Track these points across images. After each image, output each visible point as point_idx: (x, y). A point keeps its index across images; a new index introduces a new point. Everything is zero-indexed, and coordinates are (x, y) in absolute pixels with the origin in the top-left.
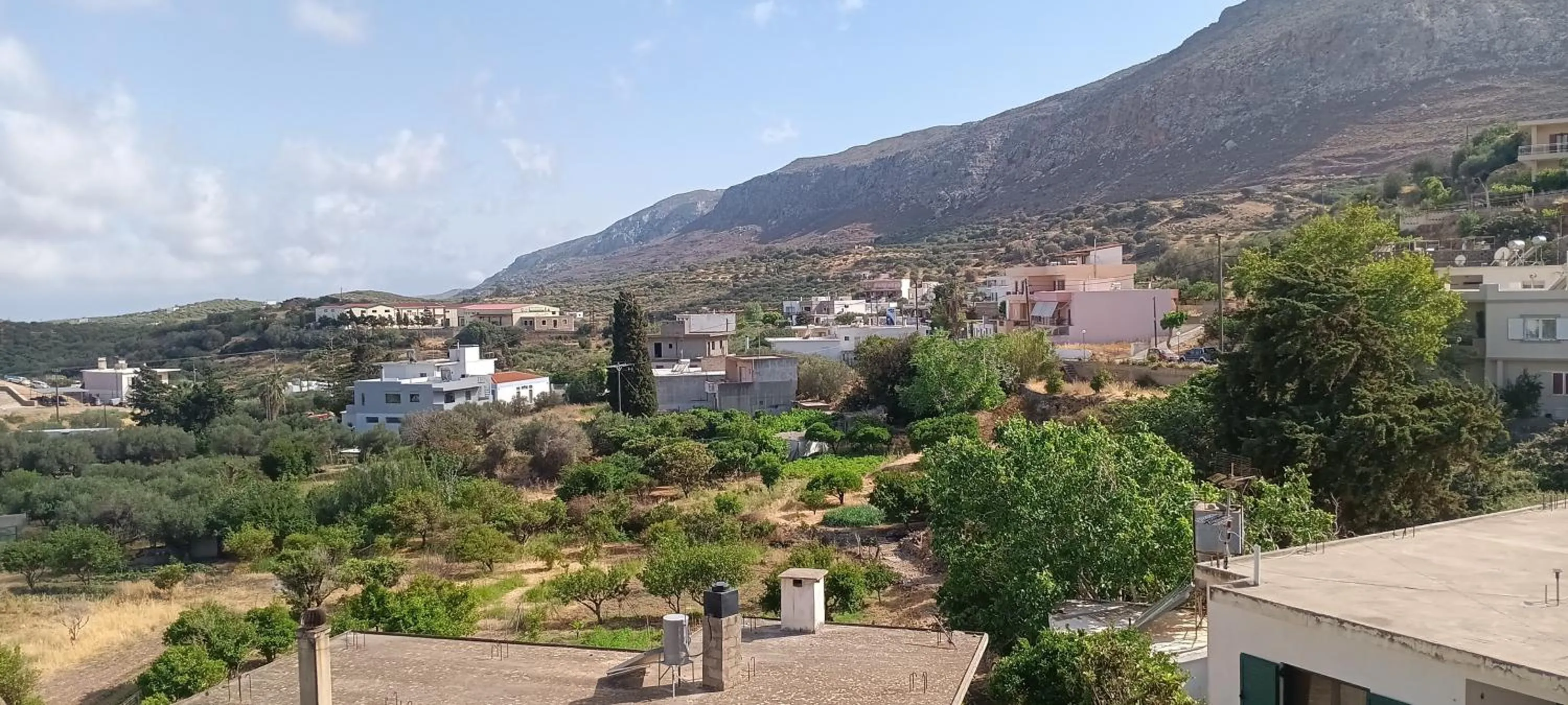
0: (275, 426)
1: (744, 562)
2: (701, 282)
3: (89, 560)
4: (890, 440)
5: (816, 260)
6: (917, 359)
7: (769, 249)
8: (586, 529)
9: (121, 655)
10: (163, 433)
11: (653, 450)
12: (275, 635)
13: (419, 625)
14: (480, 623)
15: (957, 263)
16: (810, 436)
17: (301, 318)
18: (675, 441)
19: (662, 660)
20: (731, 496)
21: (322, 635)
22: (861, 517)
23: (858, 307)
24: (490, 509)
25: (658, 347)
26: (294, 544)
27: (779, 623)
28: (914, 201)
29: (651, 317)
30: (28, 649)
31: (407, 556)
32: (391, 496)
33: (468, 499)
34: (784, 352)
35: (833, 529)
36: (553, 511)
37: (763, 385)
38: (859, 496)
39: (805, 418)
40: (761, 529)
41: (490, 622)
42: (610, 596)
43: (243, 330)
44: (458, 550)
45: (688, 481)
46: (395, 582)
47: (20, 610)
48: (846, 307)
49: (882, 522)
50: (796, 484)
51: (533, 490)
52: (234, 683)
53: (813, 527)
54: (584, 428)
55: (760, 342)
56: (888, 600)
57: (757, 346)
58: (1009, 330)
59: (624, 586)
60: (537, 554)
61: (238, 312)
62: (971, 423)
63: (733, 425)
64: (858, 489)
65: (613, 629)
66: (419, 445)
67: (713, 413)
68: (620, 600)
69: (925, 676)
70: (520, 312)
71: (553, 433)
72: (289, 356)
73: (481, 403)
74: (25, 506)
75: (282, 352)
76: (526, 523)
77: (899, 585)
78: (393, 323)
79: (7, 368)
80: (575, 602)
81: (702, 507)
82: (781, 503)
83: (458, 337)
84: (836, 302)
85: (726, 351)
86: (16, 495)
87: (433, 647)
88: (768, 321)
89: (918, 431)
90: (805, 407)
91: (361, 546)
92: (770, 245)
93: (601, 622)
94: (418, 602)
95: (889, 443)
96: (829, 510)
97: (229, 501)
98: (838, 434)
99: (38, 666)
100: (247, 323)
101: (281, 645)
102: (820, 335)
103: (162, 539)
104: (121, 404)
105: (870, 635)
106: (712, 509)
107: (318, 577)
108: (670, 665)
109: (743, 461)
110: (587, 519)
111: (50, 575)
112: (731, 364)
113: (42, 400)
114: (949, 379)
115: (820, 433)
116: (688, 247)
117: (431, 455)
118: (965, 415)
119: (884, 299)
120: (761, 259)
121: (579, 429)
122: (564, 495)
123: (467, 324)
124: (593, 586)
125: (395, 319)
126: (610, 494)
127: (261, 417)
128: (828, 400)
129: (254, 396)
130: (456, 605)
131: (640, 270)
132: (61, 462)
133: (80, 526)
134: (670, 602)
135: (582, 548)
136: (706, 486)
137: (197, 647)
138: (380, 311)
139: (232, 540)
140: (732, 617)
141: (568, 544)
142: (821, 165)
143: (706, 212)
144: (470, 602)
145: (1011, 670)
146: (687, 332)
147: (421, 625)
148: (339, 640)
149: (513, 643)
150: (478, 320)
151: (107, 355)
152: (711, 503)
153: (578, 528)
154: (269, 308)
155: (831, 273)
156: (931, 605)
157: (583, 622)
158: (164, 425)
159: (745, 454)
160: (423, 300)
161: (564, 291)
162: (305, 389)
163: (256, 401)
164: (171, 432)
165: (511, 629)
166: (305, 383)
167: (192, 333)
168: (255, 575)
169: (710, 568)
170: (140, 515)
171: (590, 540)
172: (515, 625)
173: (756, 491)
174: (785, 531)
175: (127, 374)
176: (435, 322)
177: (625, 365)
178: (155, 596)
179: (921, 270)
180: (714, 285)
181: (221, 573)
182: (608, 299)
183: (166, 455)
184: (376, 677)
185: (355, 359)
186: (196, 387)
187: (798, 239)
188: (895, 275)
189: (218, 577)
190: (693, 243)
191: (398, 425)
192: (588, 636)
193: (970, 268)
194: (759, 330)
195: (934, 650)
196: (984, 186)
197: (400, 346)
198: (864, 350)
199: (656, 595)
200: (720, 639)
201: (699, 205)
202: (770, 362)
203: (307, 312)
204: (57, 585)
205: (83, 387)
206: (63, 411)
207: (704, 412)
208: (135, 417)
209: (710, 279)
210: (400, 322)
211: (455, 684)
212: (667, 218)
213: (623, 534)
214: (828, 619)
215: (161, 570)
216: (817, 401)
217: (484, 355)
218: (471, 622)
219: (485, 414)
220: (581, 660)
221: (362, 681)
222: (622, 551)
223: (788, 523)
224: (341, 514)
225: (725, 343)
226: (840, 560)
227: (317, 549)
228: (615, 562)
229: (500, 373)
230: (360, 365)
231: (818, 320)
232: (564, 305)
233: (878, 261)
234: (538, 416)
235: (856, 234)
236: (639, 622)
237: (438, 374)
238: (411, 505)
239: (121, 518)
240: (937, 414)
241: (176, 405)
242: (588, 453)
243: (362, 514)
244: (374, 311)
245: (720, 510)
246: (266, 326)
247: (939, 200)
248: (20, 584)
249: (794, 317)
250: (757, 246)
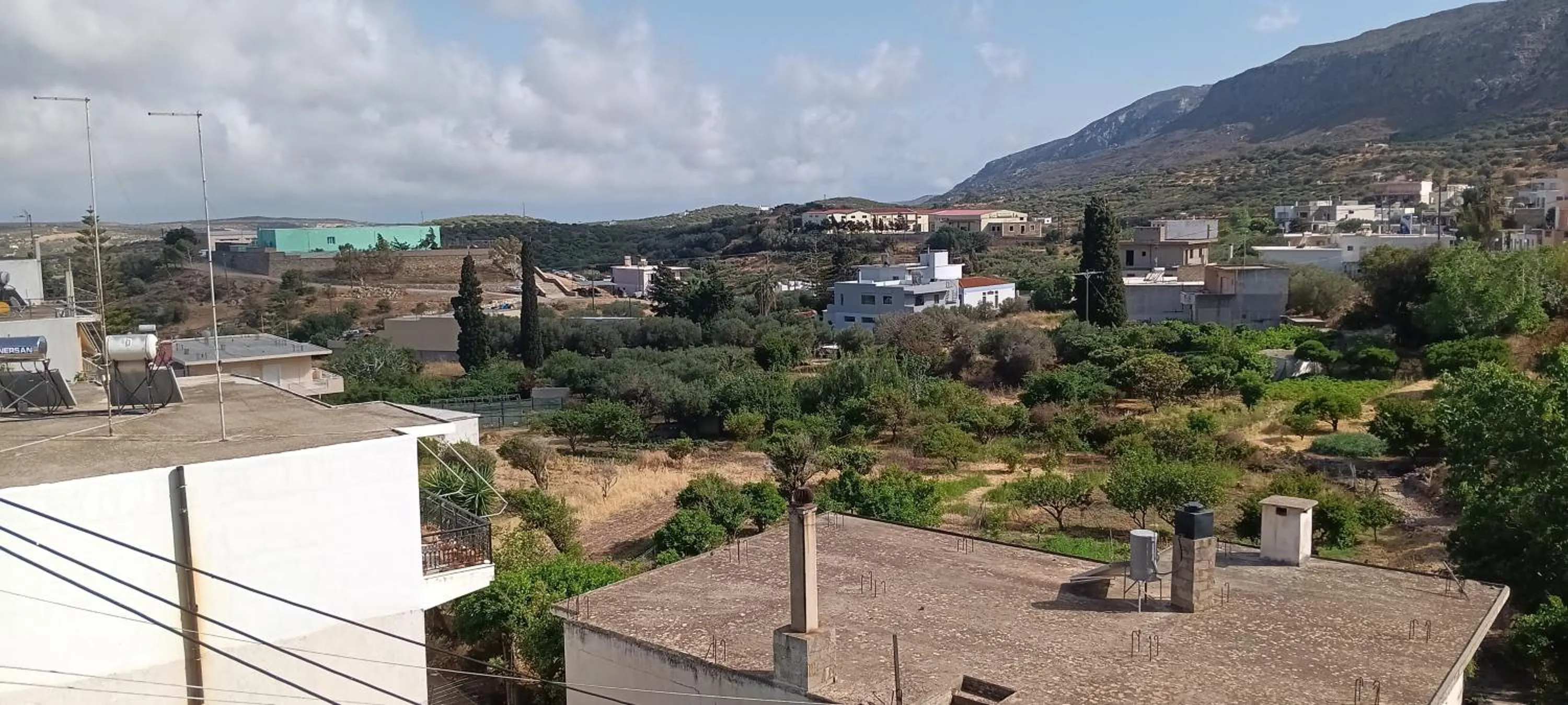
0: (766, 321)
1: (1218, 484)
2: (1180, 186)
3: (617, 430)
4: (1398, 364)
5: (1317, 159)
6: (1437, 272)
7: (1261, 148)
8: (1049, 436)
9: (641, 513)
10: (675, 323)
11: (1121, 362)
12: (766, 508)
13: (890, 512)
14: (945, 516)
15: (1494, 163)
16: (1301, 355)
17: (789, 223)
18: (1144, 353)
19: (1128, 573)
20: (1206, 414)
21: (810, 513)
22: (1357, 446)
23: (1366, 213)
24: (955, 410)
25: (1130, 255)
26: (782, 428)
27: (1258, 551)
28: (1440, 92)
29: (1123, 224)
30: (572, 501)
31: (879, 448)
32: (865, 390)
33: (934, 399)
34: (1273, 262)
35: (1323, 458)
36: (1016, 416)
37: (1247, 297)
38: (1356, 423)
39: (1296, 334)
40: (1239, 451)
41: (953, 516)
42: (1072, 504)
43: (742, 233)
44: (924, 445)
45: (1157, 395)
46: (868, 471)
47: (565, 468)
48: (1351, 212)
49: (1383, 454)
50: (1281, 406)
51: (996, 394)
52: (734, 547)
53: (1299, 453)
54: (1050, 336)
55: (1244, 251)
56: (1386, 539)
57: (1242, 254)
58: (1558, 242)
59: (1087, 496)
60: (999, 457)
61: (737, 217)
62: (1501, 348)
63: (1210, 339)
64: (1356, 415)
65: (1075, 537)
66: (892, 344)
67: (1188, 326)
68: (1082, 510)
69: (1428, 625)
70: (988, 218)
71: (1017, 338)
72: (779, 257)
73: (948, 307)
74: (568, 380)
75: (773, 254)
76: (989, 426)
77: (1400, 524)
78: (869, 228)
79: (554, 263)
80: (1037, 506)
81: (1172, 423)
82: (1262, 425)
83: (928, 242)
84: (1338, 207)
85: (1206, 260)
86: (562, 370)
87: (904, 534)
88: (1256, 228)
89: (1433, 355)
90: (1295, 323)
91: (839, 435)
92: (1262, 144)
93: (1062, 528)
94: (890, 491)
95: (1397, 366)
96: (1319, 437)
97: (729, 387)
98: (1335, 354)
99: (576, 516)
100: (744, 227)
101: (771, 517)
102: (1318, 244)
103: (674, 416)
104: (642, 297)
105: (1364, 575)
106: (1183, 426)
107: (802, 459)
108: (1137, 580)
109: (1220, 378)
110: (1050, 427)
111: (587, 440)
112: (1211, 273)
113: (581, 292)
114: (1478, 300)
115: (1312, 352)
116: (1168, 149)
117: (902, 355)
118: (1495, 339)
119: (1398, 204)
120: (1251, 160)
121: (1045, 337)
122: (1027, 400)
123: (936, 230)
124: (1055, 492)
125: (871, 224)
126: (1075, 403)
127: (756, 313)
128: (1324, 316)
129: (749, 293)
130: (923, 497)
131: (1114, 173)
132: (596, 345)
133: (611, 401)
134: (1134, 517)
135: (1044, 455)
136: (1177, 401)
137: (703, 512)
138: (859, 217)
139: (732, 421)
140: (1205, 540)
141: (1031, 449)
142: (1328, 53)
143: (1189, 110)
144: (936, 495)
145: (1536, 630)
146: (1162, 240)
147: (891, 512)
148: (821, 518)
149: (977, 539)
150: (947, 225)
151: (632, 254)
152: (1183, 420)
153: (1041, 434)
154: (762, 213)
155: (1334, 175)
156: (1440, 550)
157: (1045, 528)
158: (677, 317)
159: (1223, 371)
160: (897, 206)
161: (1032, 197)
162: (792, 289)
163: (751, 298)
164: (681, 323)
165: (973, 525)
166: (792, 283)
167: (700, 236)
168: (749, 454)
169: (1180, 487)
170: (657, 394)
171: (1053, 447)
172: (978, 523)
173: (1234, 411)
174: (1267, 455)
175: (648, 271)
176: (908, 228)
177: (1093, 273)
178: (669, 465)
179: (1446, 171)
180: (1195, 189)
181: (721, 449)
182: (1078, 204)
183: (677, 343)
184: (854, 555)
185: (835, 262)
186: (702, 283)
187: (1296, 136)
188: (1412, 177)
189: (719, 452)
190: (1173, 144)
191: (872, 325)
192: (1049, 541)
193: (1510, 168)
194: (1245, 238)
195: (1442, 599)
196: (1533, 72)
197: (875, 250)
198: (1371, 262)
199: (1120, 508)
200: (1191, 561)
201: (1183, 103)
202: (1256, 274)
203: (795, 217)
204: (594, 450)
205: (612, 281)
206: (597, 301)
207: (1178, 324)
208: (654, 309)
209: (1191, 182)
210: (875, 228)
211: (924, 570)
212: (1146, 118)
213: (1087, 443)
214: (1314, 553)
215: (674, 442)
216: (1310, 317)
217: (952, 261)
218: (936, 515)
219: (952, 318)
220: (1046, 563)
221: (841, 558)
222: (1087, 461)
223: (1269, 446)
224: (822, 404)
225: (1205, 251)
226: (1330, 492)
227: (802, 435)
228: (1077, 471)
229: (967, 277)
230: (840, 267)
231: (1315, 227)
232: (1033, 211)
233: (1394, 161)
234: (1003, 321)
235: (1367, 130)
236: (1101, 534)
237: (910, 278)
238: (883, 401)
239: (643, 395)
240: (1458, 336)
241: (687, 300)
242: (1052, 361)
243: (841, 406)
244: (853, 217)
245: (1193, 428)
246: (760, 229)
247: (1473, 90)
248: (564, 447)
249: (1287, 224)
250: (1248, 145)
